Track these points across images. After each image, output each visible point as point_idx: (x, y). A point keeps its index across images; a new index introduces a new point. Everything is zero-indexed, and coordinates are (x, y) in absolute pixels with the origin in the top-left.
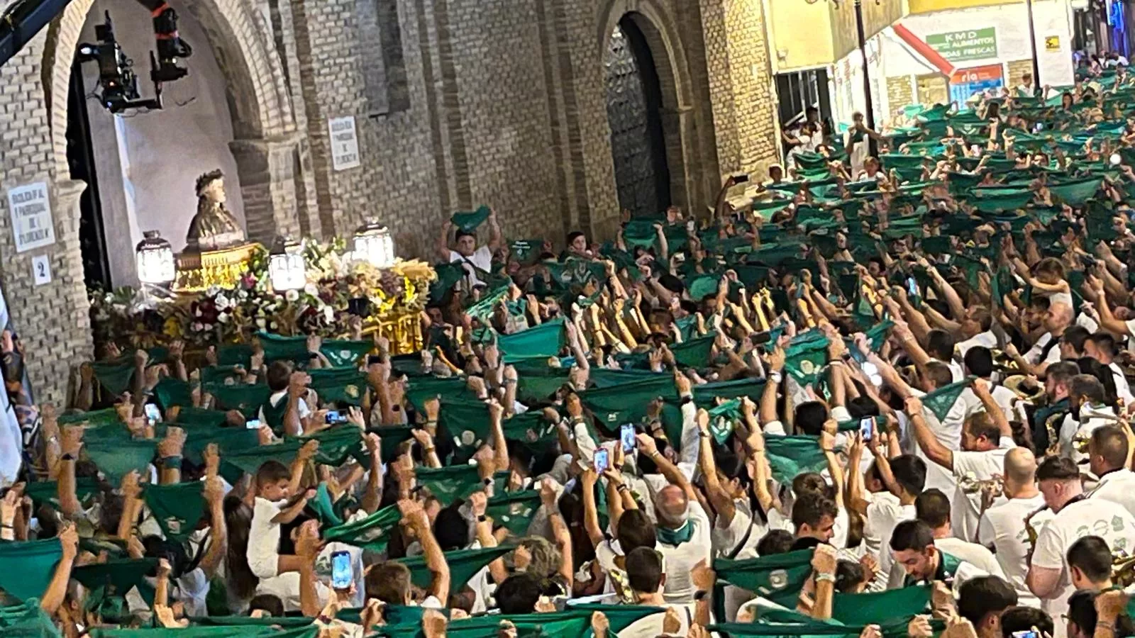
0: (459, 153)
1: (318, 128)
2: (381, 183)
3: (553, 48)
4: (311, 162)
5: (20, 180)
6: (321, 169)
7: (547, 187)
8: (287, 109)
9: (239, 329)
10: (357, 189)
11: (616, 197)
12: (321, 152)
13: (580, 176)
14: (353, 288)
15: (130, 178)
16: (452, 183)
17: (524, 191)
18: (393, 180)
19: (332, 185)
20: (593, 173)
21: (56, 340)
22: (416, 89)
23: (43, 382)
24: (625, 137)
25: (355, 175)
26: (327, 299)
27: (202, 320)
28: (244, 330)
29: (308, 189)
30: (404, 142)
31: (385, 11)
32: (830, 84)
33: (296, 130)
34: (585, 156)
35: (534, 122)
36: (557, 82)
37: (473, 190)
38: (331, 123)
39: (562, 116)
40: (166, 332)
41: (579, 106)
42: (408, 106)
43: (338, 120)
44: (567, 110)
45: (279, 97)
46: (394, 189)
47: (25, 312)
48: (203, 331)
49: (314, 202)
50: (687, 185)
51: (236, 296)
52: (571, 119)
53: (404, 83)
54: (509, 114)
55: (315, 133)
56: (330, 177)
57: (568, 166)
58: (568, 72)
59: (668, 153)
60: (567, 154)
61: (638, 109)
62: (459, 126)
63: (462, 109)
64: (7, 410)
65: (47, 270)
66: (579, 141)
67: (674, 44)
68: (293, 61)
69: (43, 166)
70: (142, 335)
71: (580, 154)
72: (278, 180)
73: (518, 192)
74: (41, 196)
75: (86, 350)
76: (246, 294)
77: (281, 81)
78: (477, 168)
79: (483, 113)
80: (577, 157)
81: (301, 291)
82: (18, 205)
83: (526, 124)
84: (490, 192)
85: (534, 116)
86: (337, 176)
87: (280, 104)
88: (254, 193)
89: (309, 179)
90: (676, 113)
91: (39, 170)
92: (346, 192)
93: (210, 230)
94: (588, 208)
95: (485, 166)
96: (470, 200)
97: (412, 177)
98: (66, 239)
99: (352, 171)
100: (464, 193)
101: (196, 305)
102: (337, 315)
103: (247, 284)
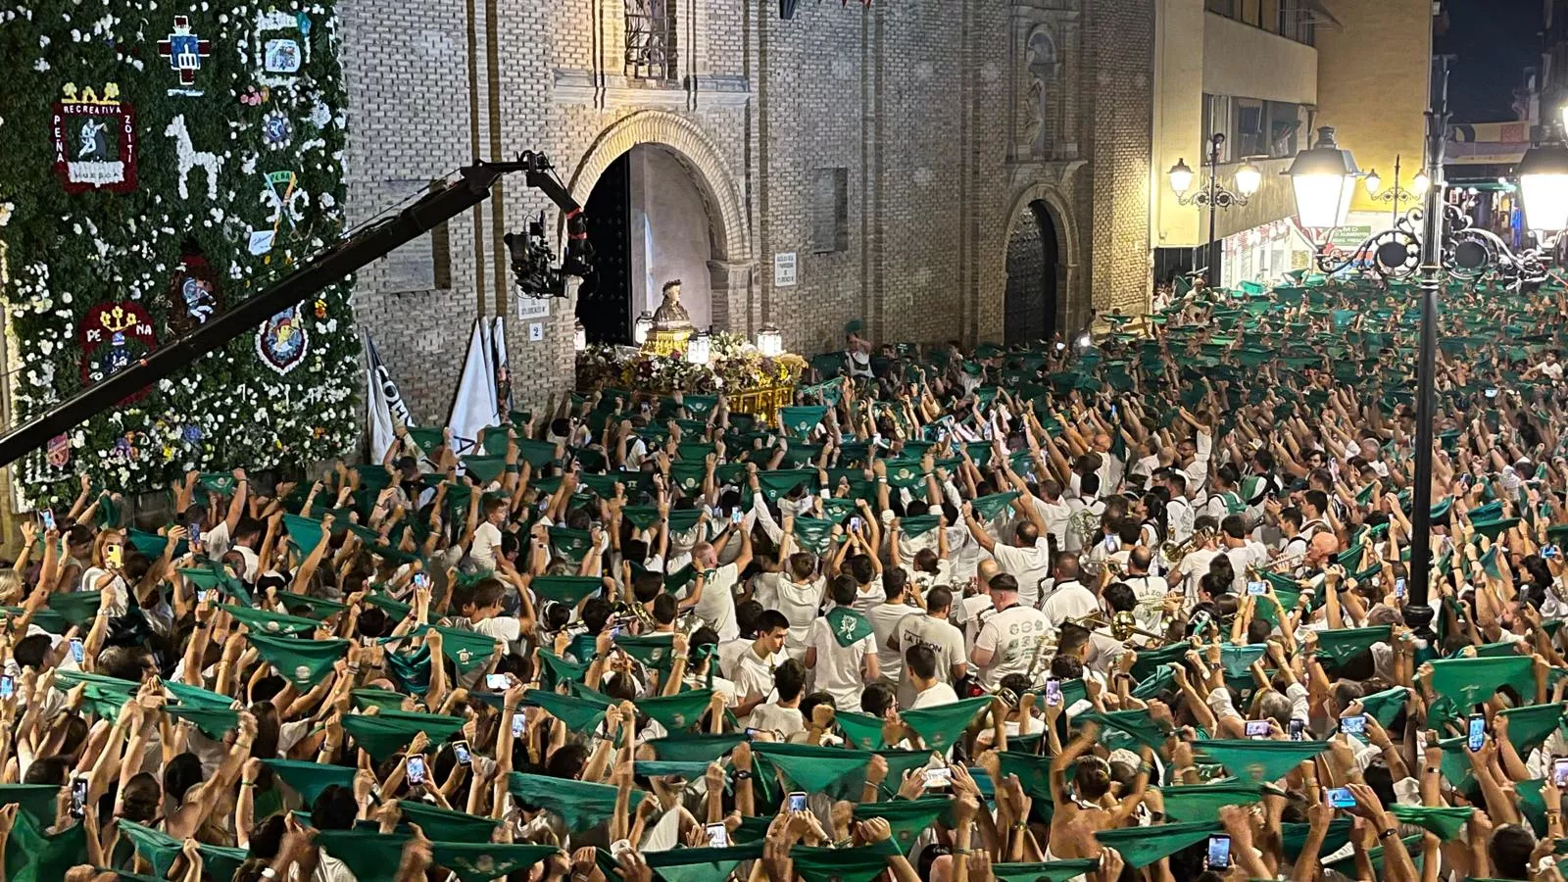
0: (878, 282)
1: (767, 259)
2: (817, 296)
3: (969, 219)
4: (760, 279)
6: (766, 285)
7: (950, 309)
8: (747, 244)
9: (663, 384)
10: (791, 299)
11: (1003, 320)
12: (767, 274)
13: (975, 304)
14: (741, 368)
16: (871, 302)
17: (931, 310)
18: (826, 296)
19: (771, 295)
20: (985, 303)
21: (541, 376)
22: (854, 239)
23: (527, 401)
24: (1024, 280)
25: (791, 290)
26: (719, 373)
27: (643, 375)
29: (755, 296)
30: (839, 271)
31: (840, 186)
32: (1223, 255)
33: (752, 258)
34: (980, 292)
35: (946, 266)
36: (968, 241)
37: (884, 307)
38: (777, 255)
39: (968, 263)
40: (622, 378)
41: (980, 259)
42: (846, 248)
43: (783, 255)
44: (973, 260)
45: (743, 236)
46: (826, 301)
47: (519, 357)
48: (641, 382)
49: (759, 305)
51: (666, 363)
52: (974, 266)
53: (846, 234)
54: (927, 259)
55: (765, 261)
56: (771, 290)
58: (976, 236)
60: (968, 289)
61: (1038, 263)
62: (881, 265)
63: (885, 254)
64: (494, 416)
65: (540, 333)
66: (977, 281)
67: (1071, 223)
68: (756, 214)
71: (977, 289)
72: (734, 288)
73: (926, 310)
75: (570, 383)
76: (672, 362)
77: (745, 226)
78: (891, 293)
79: (901, 258)
80: (975, 291)
83: (940, 267)
84: (898, 310)
85: (947, 262)
86: (776, 290)
87: (743, 240)
88: (719, 294)
89: (756, 290)
90: (1066, 268)
92: (782, 301)
93: (666, 317)
94: (977, 326)
95: (896, 292)
96: (881, 313)
97: (841, 295)
98: (560, 314)
99: (789, 288)
100: (879, 309)
101: (641, 365)
102: (725, 384)
103: (675, 355)
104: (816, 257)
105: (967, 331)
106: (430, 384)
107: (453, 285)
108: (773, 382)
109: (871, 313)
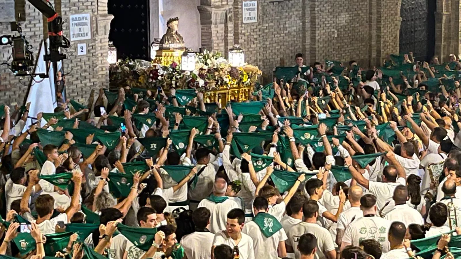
0: (313, 21)
1: (237, 5)
2: (271, 30)
4: (233, 18)
5: (76, 12)
6: (237, 22)
7: (362, 40)
9: (165, 84)
10: (254, 32)
11: (398, 48)
12: (237, 15)
13: (379, 37)
14: (216, 73)
15: (162, 15)
16: (308, 34)
17: (349, 41)
18: (278, 30)
19: (240, 29)
20: (386, 37)
21: (85, 78)
23: (76, 94)
24: (413, 22)
25: (253, 26)
26: (202, 76)
27: (152, 78)
28: (167, 84)
29: (229, 29)
30: (287, 14)
33: (227, 4)
34: (382, 29)
35: (360, 12)
37: (317, 38)
38: (244, 3)
39: (374, 11)
40: (139, 80)
41: (382, 7)
43: (248, 2)
44: (377, 8)
46: (278, 33)
47: (70, 65)
48: (152, 83)
49: (232, 35)
50: (442, 46)
51: (168, 70)
52: (378, 12)
54: (347, 7)
55: (236, 6)
56: (240, 25)
57: (374, 32)
59: (436, 32)
60: (374, 27)
61: (423, 11)
62: (314, 10)
63: (317, 3)
64: (54, 104)
65: (85, 50)
66: (380, 22)
69: (89, 7)
70: (131, 81)
71: (380, 27)
72: (216, 24)
73: (346, 41)
74: (86, 19)
75: (105, 84)
76: (172, 70)
78: (322, 29)
79: (328, 6)
80: (379, 29)
81: (191, 72)
82: (74, 22)
83: (356, 12)
84: (327, 40)
85: (360, 9)
86: (243, 25)
88: (205, 28)
89: (230, 25)
90: (441, 15)
91: (87, 9)
92: (248, 32)
93: (169, 41)
94: (380, 51)
95: (325, 28)
96: (315, 41)
97: (288, 29)
98: (98, 38)
99: (253, 24)
100: (313, 39)
101: (151, 72)
102: (206, 83)
103: (174, 66)
104: (271, 5)
105: (374, 55)
106: (12, 82)
107: (27, 18)
108: (238, 83)
109: (308, 41)
